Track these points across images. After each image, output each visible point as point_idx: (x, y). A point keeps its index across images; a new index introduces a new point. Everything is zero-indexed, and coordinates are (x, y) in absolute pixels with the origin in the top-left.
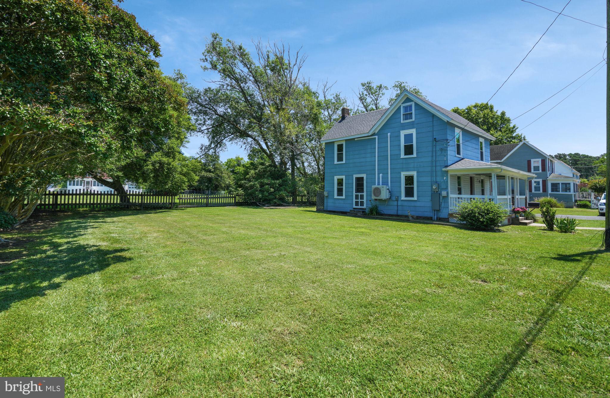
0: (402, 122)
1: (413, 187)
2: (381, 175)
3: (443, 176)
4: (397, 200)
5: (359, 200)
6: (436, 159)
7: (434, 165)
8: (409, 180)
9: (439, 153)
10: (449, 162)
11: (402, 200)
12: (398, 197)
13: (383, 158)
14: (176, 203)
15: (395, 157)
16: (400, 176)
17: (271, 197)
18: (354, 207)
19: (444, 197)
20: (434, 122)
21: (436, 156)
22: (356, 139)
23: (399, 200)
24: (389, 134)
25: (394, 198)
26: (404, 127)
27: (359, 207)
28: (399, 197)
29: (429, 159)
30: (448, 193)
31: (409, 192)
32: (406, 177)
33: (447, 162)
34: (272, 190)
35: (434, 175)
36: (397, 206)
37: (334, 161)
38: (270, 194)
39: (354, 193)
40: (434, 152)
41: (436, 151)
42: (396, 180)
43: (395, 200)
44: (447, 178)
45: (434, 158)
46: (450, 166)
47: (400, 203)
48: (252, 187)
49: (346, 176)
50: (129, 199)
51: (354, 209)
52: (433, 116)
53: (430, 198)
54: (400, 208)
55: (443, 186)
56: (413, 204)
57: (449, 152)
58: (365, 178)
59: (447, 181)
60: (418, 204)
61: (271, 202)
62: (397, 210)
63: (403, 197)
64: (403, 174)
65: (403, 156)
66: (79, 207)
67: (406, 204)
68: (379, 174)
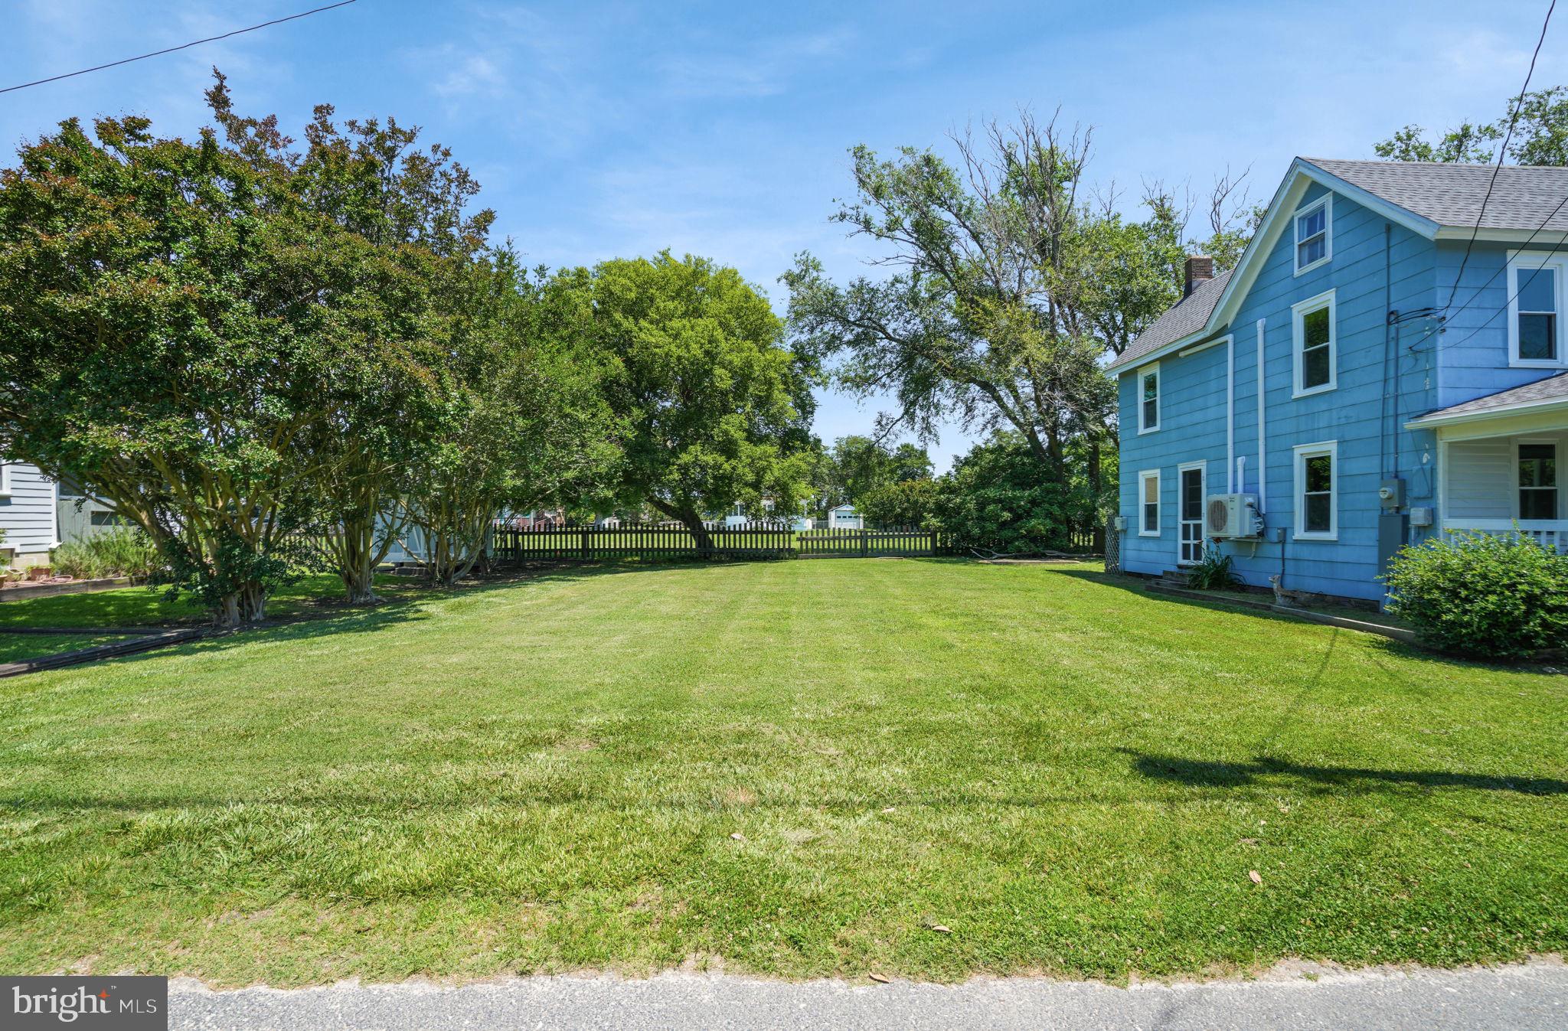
0: (1297, 273)
1: (1329, 495)
2: (1240, 461)
3: (1419, 451)
4: (1283, 542)
5: (1192, 542)
6: (1397, 390)
7: (1391, 412)
8: (1318, 473)
9: (1406, 364)
10: (1442, 395)
11: (1297, 542)
12: (1285, 530)
13: (1245, 402)
14: (793, 550)
15: (1277, 396)
16: (1292, 458)
17: (1007, 533)
18: (1182, 562)
19: (1419, 528)
20: (1392, 251)
21: (1397, 377)
22: (1182, 354)
23: (1288, 540)
24: (1260, 324)
25: (1274, 535)
26: (1303, 289)
27: (1191, 562)
28: (1289, 532)
29: (1376, 392)
30: (1433, 514)
31: (1318, 517)
32: (1310, 461)
33: (1435, 396)
34: (1007, 515)
35: (1392, 450)
36: (1283, 559)
37: (1137, 427)
38: (1004, 525)
39: (1181, 521)
40: (1392, 364)
41: (1397, 358)
42: (1279, 475)
43: (1276, 540)
44: (1435, 457)
45: (1391, 388)
46: (1443, 409)
47: (1290, 551)
48: (958, 510)
49: (1162, 468)
50: (712, 542)
51: (1180, 567)
52: (1390, 227)
53: (1374, 534)
54: (1290, 567)
55: (1417, 489)
56: (1325, 554)
57: (1441, 358)
58: (1204, 474)
59: (1433, 470)
60: (1341, 554)
61: (1010, 548)
62: (1283, 573)
63: (1300, 533)
64: (1302, 452)
65: (1299, 391)
66: (626, 556)
67: (1305, 553)
68: (1235, 458)
